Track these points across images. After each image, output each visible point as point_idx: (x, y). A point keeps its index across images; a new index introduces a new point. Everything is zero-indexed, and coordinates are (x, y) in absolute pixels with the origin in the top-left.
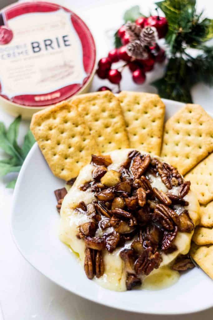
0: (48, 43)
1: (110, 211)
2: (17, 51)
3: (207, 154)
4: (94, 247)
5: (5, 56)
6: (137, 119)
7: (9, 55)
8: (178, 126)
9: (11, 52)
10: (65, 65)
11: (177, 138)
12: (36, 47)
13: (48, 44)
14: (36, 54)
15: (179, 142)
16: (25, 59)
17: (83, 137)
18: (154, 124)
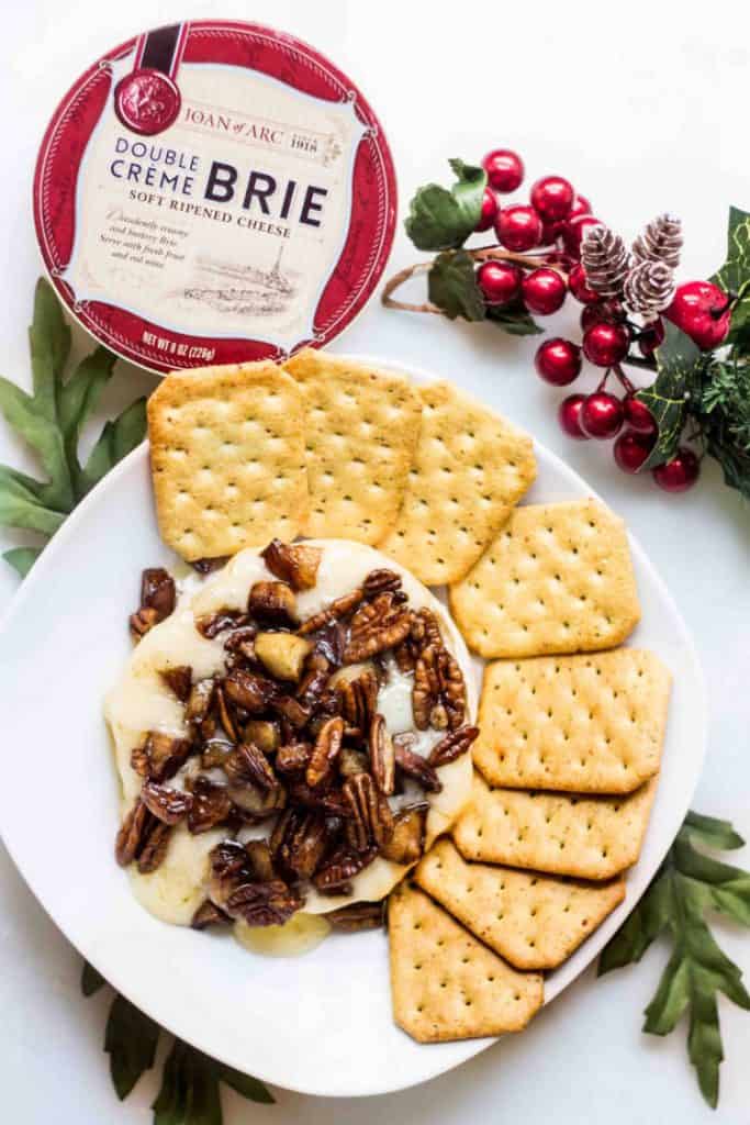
0: (262, 186)
1: (240, 729)
2: (161, 167)
3: (574, 649)
4: (155, 811)
5: (123, 170)
6: (447, 470)
7: (134, 172)
8: (544, 539)
9: (146, 163)
10: (274, 276)
11: (527, 565)
12: (220, 181)
13: (260, 189)
14: (213, 205)
15: (525, 579)
16: (173, 204)
17: (278, 468)
18: (485, 504)
